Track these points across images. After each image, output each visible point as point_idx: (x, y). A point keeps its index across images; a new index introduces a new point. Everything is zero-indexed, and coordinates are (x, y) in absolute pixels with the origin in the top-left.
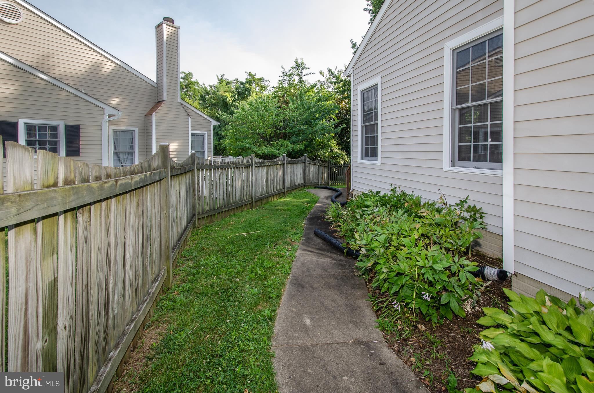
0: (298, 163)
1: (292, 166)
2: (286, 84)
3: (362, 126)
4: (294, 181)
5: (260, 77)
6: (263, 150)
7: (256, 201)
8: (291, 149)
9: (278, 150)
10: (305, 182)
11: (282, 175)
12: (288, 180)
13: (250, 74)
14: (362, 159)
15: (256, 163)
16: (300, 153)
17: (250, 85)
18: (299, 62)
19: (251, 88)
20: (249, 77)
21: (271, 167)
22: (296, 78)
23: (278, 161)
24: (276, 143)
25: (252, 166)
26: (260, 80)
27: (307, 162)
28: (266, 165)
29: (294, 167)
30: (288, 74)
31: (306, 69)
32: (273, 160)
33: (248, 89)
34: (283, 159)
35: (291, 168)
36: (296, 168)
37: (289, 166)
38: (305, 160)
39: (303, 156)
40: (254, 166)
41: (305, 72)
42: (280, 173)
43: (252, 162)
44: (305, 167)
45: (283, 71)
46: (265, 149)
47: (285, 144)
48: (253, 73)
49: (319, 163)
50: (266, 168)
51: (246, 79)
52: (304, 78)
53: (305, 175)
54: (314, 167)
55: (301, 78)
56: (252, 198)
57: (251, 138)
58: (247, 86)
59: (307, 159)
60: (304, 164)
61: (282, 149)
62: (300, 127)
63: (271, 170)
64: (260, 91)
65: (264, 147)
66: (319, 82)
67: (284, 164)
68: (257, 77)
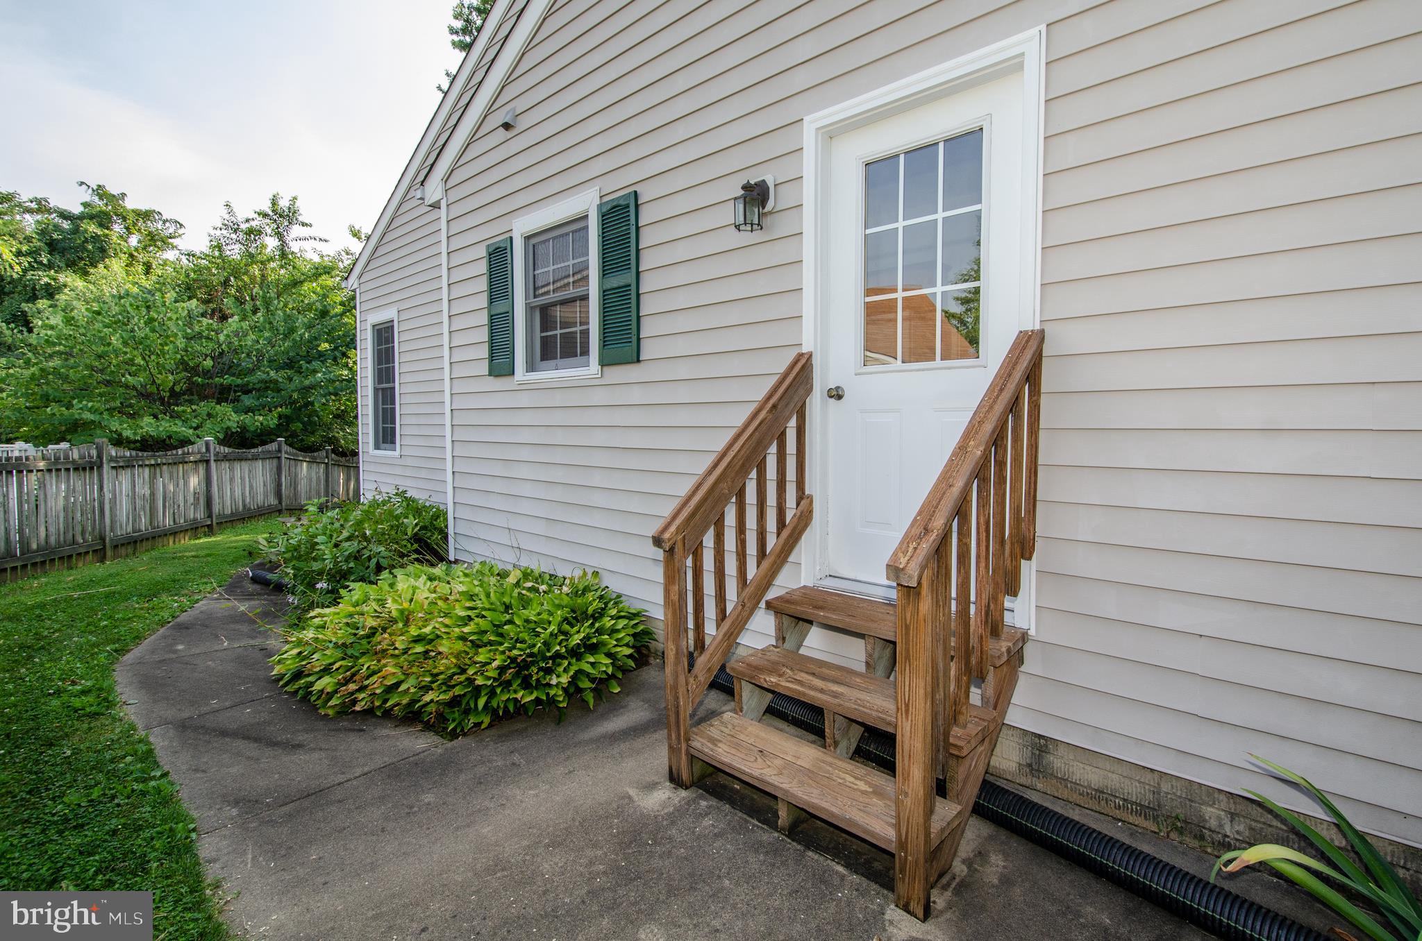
0: (255, 458)
1: (237, 465)
2: (234, 252)
3: (376, 390)
4: (244, 501)
5: (143, 207)
6: (142, 428)
7: (116, 547)
8: (235, 425)
9: (196, 429)
10: (280, 503)
11: (203, 485)
12: (222, 497)
13: (100, 192)
14: (377, 447)
15: (111, 459)
16: (264, 437)
17: (101, 225)
18: (284, 203)
19: (106, 236)
20: (96, 199)
21: (165, 467)
22: (271, 243)
23: (188, 453)
24: (189, 410)
25: (100, 467)
26: (147, 215)
27: (284, 455)
28: (147, 463)
29: (241, 469)
30: (244, 226)
31: (304, 224)
32: (169, 453)
33: (96, 238)
34: (204, 450)
35: (232, 470)
36: (250, 471)
37: (226, 465)
38: (280, 451)
39: (273, 441)
40: (105, 466)
41: (296, 231)
42: (194, 481)
43: (100, 456)
44: (279, 469)
45: (227, 217)
46: (148, 426)
47: (217, 414)
48: (114, 190)
49: (327, 457)
50: (147, 470)
51: (85, 205)
52: (295, 247)
53: (279, 485)
54: (309, 468)
55: (283, 243)
56: (103, 539)
57: (101, 395)
58: (92, 228)
59: (285, 448)
60: (275, 461)
61: (208, 425)
62: (268, 373)
63: (166, 475)
64: (145, 248)
65: (148, 420)
66: (347, 254)
67: (207, 462)
68: (130, 204)
